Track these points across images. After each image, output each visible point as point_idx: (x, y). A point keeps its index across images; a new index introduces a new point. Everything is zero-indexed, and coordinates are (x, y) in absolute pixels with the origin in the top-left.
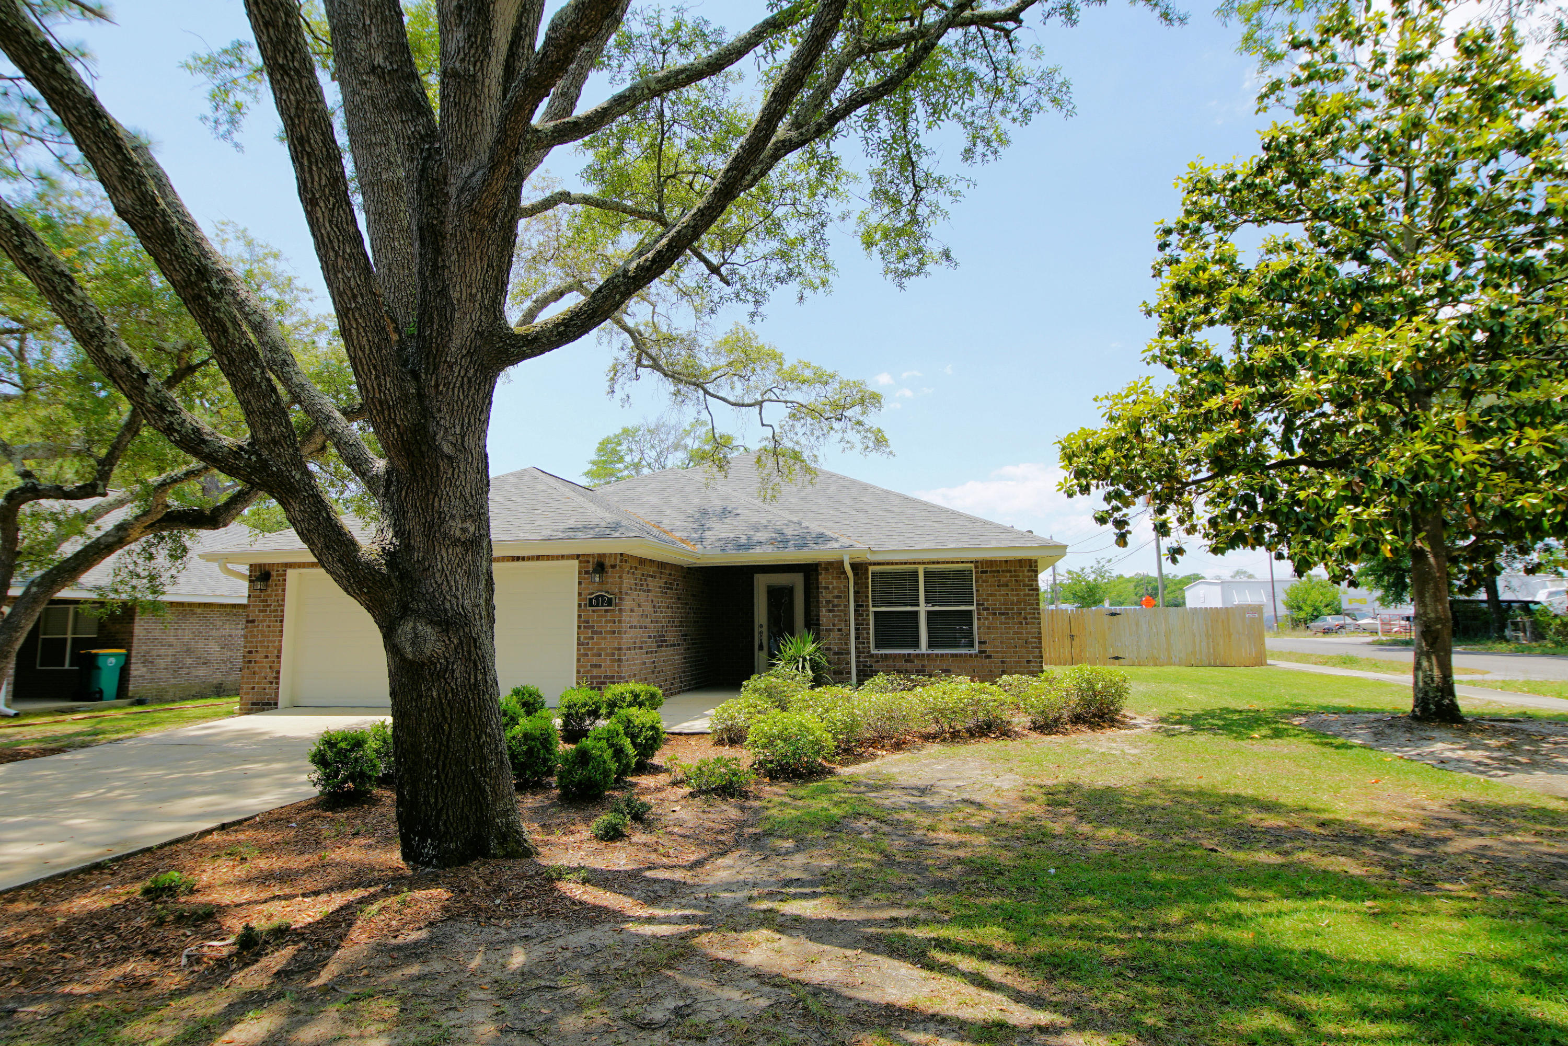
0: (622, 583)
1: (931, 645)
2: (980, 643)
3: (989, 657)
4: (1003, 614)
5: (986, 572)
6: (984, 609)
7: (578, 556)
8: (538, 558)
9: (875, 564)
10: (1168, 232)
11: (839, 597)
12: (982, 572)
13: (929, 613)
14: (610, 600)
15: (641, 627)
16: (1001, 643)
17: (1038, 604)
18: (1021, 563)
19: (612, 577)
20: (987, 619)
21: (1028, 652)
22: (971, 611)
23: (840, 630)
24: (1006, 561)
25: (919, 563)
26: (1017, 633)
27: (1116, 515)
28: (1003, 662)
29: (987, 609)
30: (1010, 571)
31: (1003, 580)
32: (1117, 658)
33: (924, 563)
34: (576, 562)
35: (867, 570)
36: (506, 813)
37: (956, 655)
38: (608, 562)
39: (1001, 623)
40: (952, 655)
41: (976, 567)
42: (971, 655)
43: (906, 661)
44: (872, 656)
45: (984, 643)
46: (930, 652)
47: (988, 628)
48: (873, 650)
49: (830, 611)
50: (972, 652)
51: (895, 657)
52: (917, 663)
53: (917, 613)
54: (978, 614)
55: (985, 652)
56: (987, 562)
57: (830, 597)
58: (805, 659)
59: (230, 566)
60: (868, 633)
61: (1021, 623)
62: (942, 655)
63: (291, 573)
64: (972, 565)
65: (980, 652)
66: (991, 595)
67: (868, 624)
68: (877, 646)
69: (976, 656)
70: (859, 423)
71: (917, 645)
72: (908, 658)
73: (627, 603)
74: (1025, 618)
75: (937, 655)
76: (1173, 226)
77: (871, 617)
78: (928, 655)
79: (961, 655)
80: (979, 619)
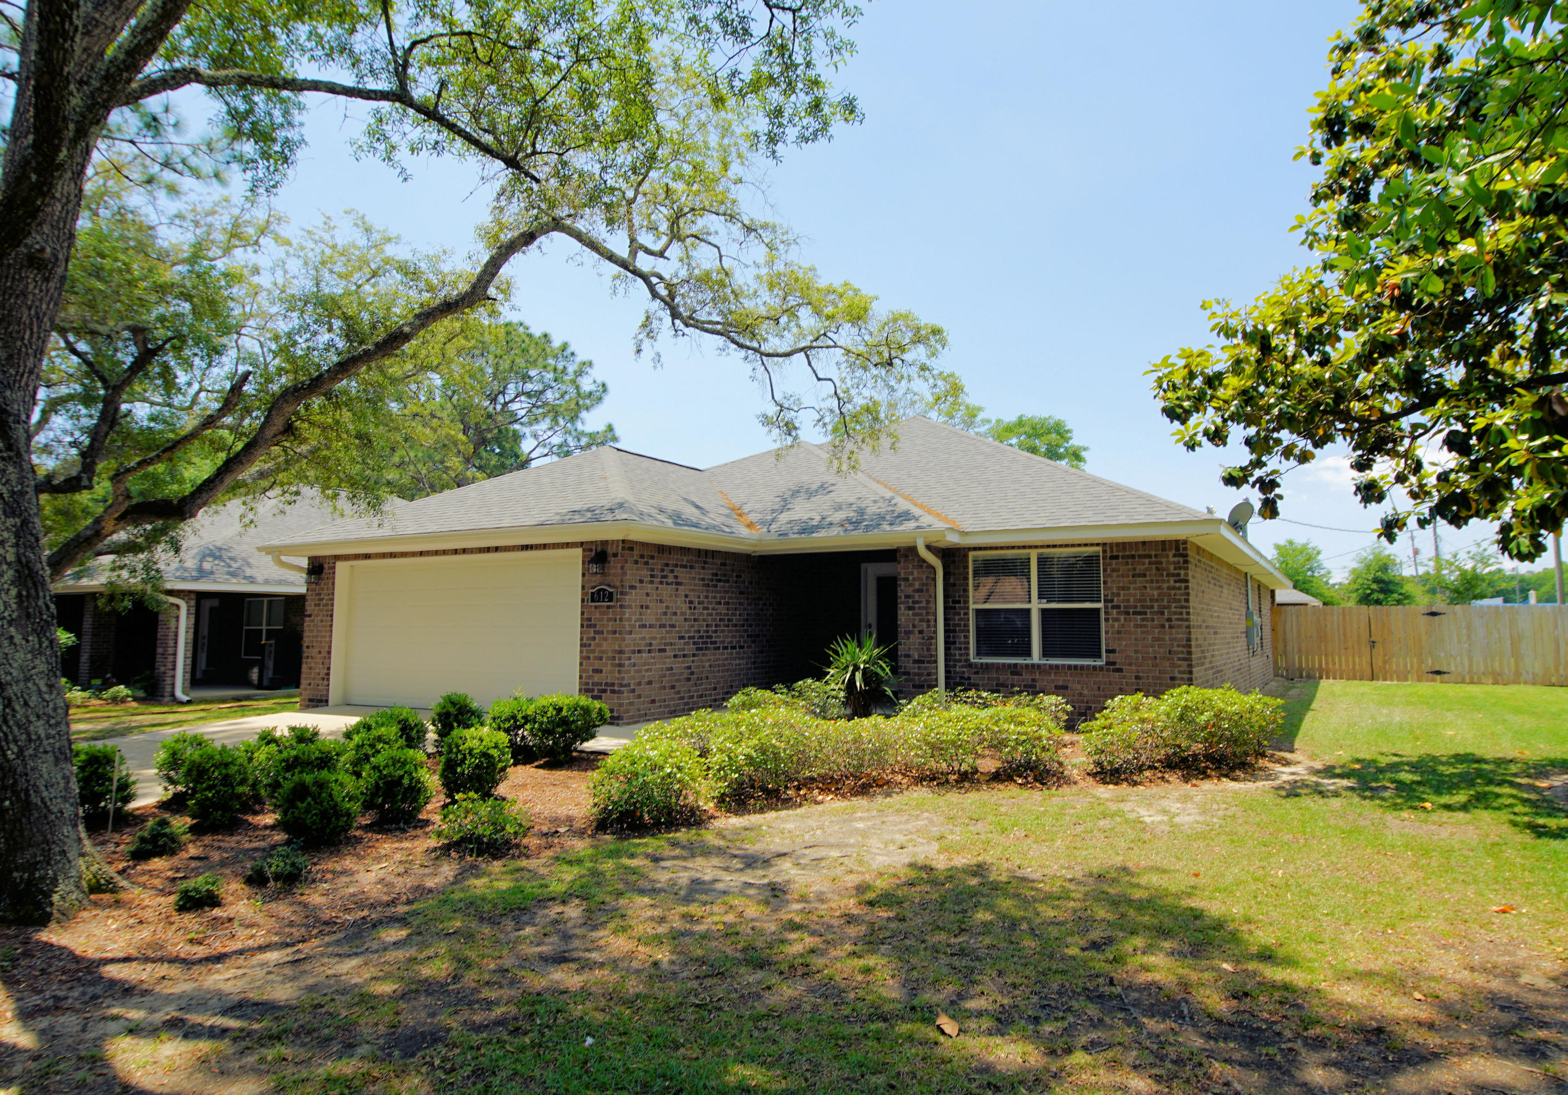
0: (625, 574)
1: (1046, 653)
2: (1108, 651)
3: (1120, 670)
4: (1139, 613)
5: (1117, 557)
6: (1113, 607)
7: (582, 544)
8: (545, 546)
9: (975, 549)
10: (1346, 49)
11: (920, 591)
12: (1112, 558)
13: (1044, 612)
14: (611, 594)
15: (662, 626)
16: (1136, 652)
17: (1187, 601)
18: (1164, 545)
19: (614, 566)
20: (1117, 620)
21: (1173, 665)
22: (1098, 610)
23: (921, 632)
24: (1144, 543)
25: (1030, 547)
26: (1158, 639)
27: (1258, 473)
28: (1137, 677)
29: (1118, 607)
30: (1150, 556)
31: (1140, 568)
32: (1438, 673)
33: (1036, 547)
34: (579, 551)
35: (966, 556)
36: (32, 866)
37: (1076, 667)
38: (610, 551)
39: (1136, 626)
40: (1069, 667)
41: (1104, 551)
42: (1095, 668)
43: (1013, 673)
44: (970, 665)
45: (1113, 651)
46: (1043, 662)
47: (1119, 632)
48: (973, 659)
49: (910, 608)
50: (1098, 663)
51: (998, 667)
52: (1027, 677)
53: (1028, 611)
54: (1106, 613)
55: (1114, 663)
56: (1118, 544)
57: (909, 591)
58: (856, 668)
59: (283, 558)
60: (966, 637)
61: (1163, 626)
62: (1057, 666)
63: (339, 565)
64: (1100, 549)
65: (1108, 663)
66: (1123, 588)
67: (967, 625)
68: (979, 653)
69: (1101, 668)
70: (924, 368)
71: (1028, 653)
72: (1015, 670)
73: (633, 598)
74: (1169, 620)
75: (1051, 666)
76: (1354, 38)
77: (971, 616)
78: (1039, 666)
79: (1082, 667)
80: (1107, 620)
